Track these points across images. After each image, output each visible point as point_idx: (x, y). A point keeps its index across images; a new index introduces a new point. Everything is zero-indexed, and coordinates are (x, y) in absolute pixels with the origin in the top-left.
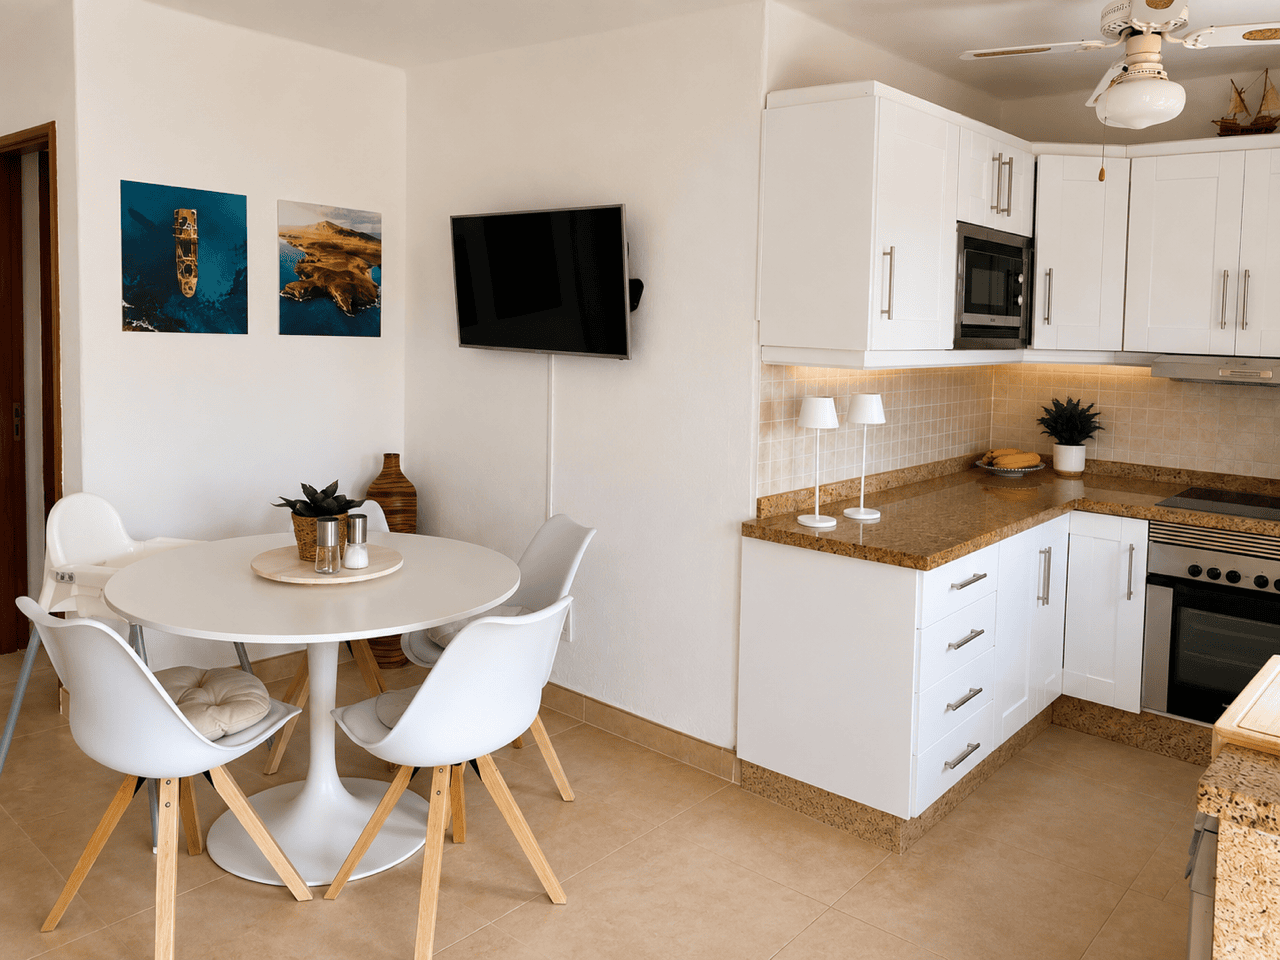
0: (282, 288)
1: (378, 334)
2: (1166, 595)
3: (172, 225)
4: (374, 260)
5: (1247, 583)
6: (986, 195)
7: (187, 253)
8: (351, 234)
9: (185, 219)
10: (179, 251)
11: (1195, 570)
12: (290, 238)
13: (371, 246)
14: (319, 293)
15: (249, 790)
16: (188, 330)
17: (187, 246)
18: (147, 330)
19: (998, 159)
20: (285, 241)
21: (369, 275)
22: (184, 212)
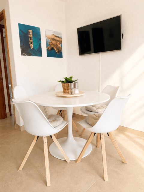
0: (47, 48)
1: (62, 57)
3: (28, 33)
4: (61, 42)
7: (31, 39)
8: (57, 37)
9: (30, 32)
10: (30, 39)
12: (47, 37)
13: (60, 39)
14: (52, 49)
15: (57, 138)
16: (32, 56)
17: (31, 38)
18: (25, 55)
20: (46, 38)
21: (60, 46)
22: (30, 31)
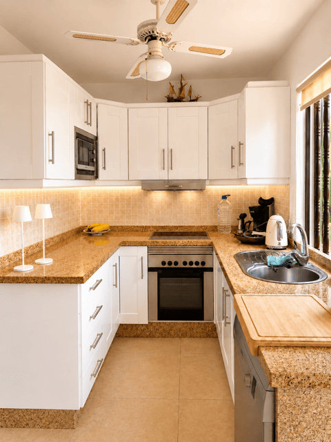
2: (155, 275)
5: (181, 265)
6: (83, 116)
11: (164, 263)
19: (87, 102)
